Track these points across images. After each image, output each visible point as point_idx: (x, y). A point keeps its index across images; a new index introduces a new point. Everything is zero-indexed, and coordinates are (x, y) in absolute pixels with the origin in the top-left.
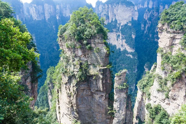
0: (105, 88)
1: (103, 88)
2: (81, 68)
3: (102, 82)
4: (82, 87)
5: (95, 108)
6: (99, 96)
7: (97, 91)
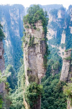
0: (41, 52)
1: (41, 51)
2: (31, 39)
3: (40, 48)
4: (31, 50)
5: (37, 62)
6: (39, 56)
7: (38, 53)
